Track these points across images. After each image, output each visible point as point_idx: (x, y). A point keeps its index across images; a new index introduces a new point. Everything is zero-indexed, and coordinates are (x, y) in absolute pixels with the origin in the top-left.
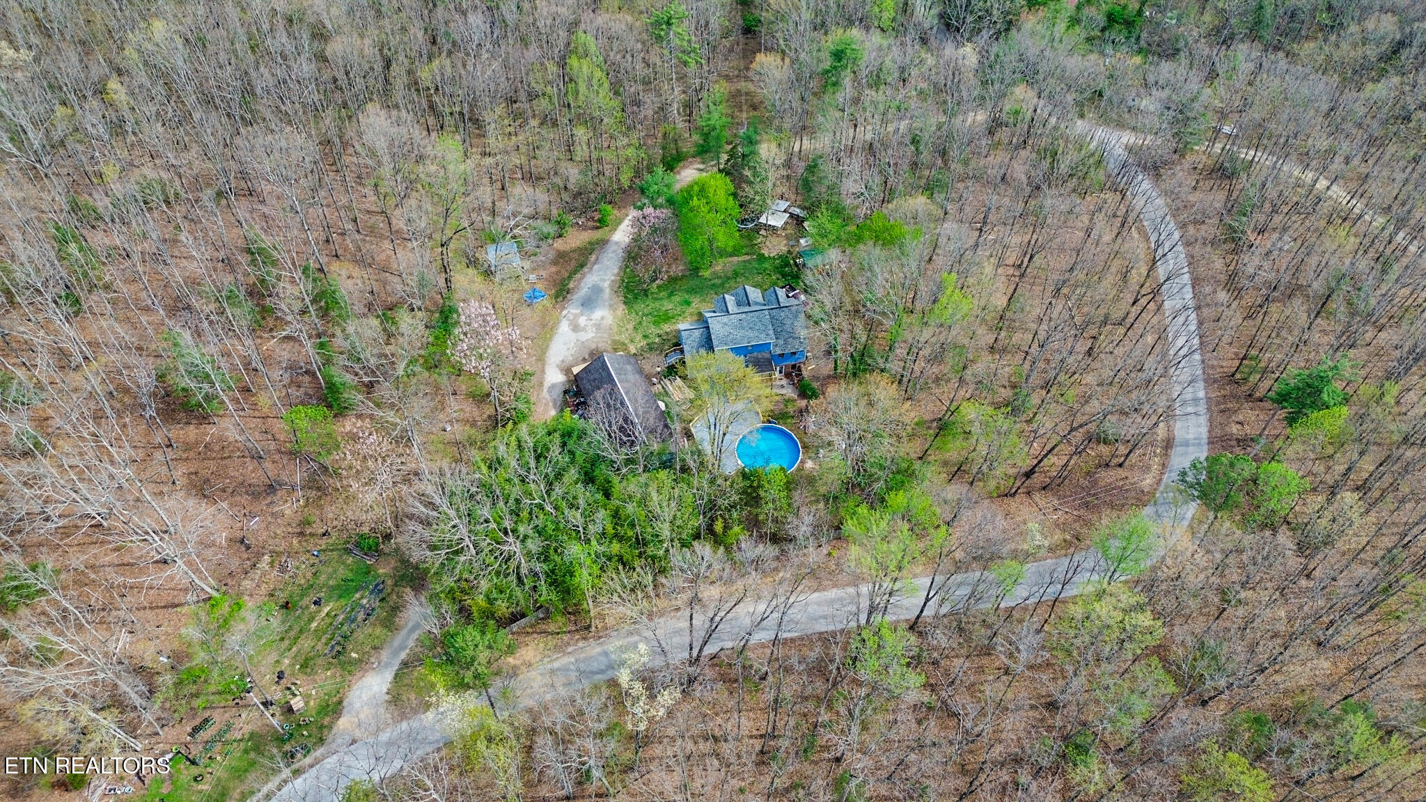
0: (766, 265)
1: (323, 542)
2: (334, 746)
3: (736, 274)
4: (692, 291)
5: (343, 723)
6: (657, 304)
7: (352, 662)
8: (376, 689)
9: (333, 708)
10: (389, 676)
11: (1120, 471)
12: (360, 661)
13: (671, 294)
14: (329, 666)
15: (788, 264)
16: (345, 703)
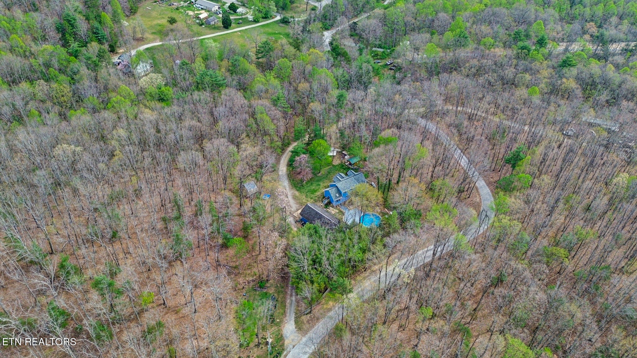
0: (337, 167)
1: (244, 291)
2: (288, 349)
3: (329, 173)
4: (318, 181)
5: (286, 342)
6: (309, 188)
7: (278, 322)
8: (291, 328)
9: (280, 338)
10: (293, 322)
11: (469, 199)
12: (280, 321)
13: (312, 184)
14: (272, 327)
15: (343, 166)
16: (284, 336)
